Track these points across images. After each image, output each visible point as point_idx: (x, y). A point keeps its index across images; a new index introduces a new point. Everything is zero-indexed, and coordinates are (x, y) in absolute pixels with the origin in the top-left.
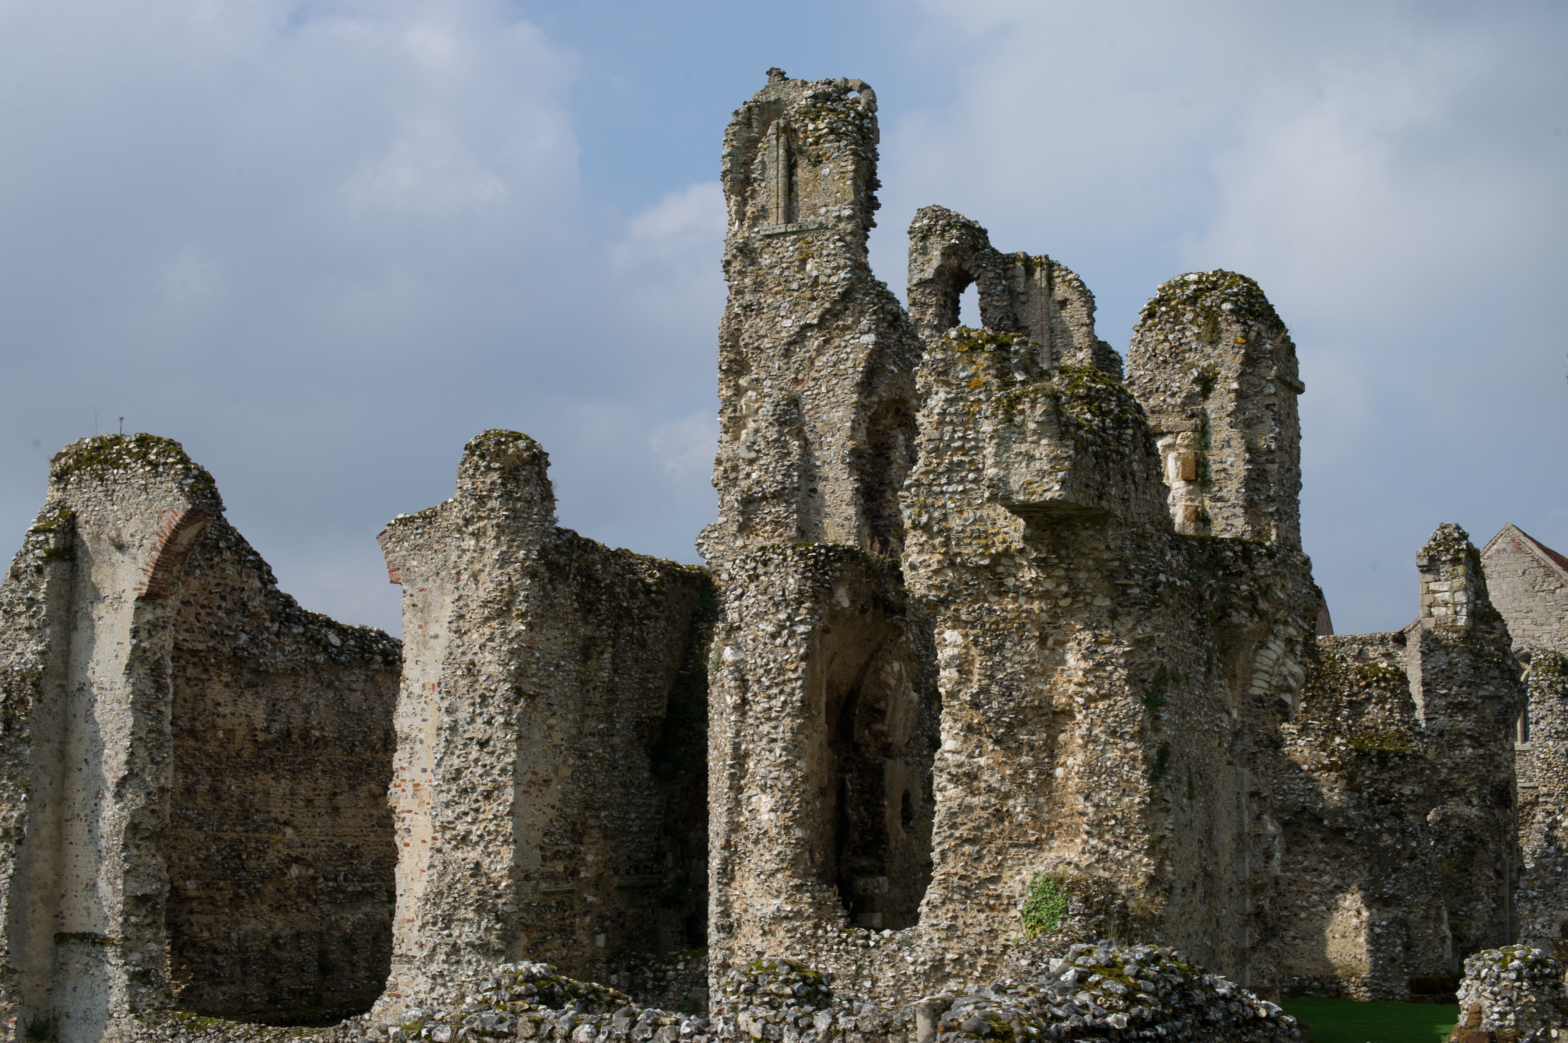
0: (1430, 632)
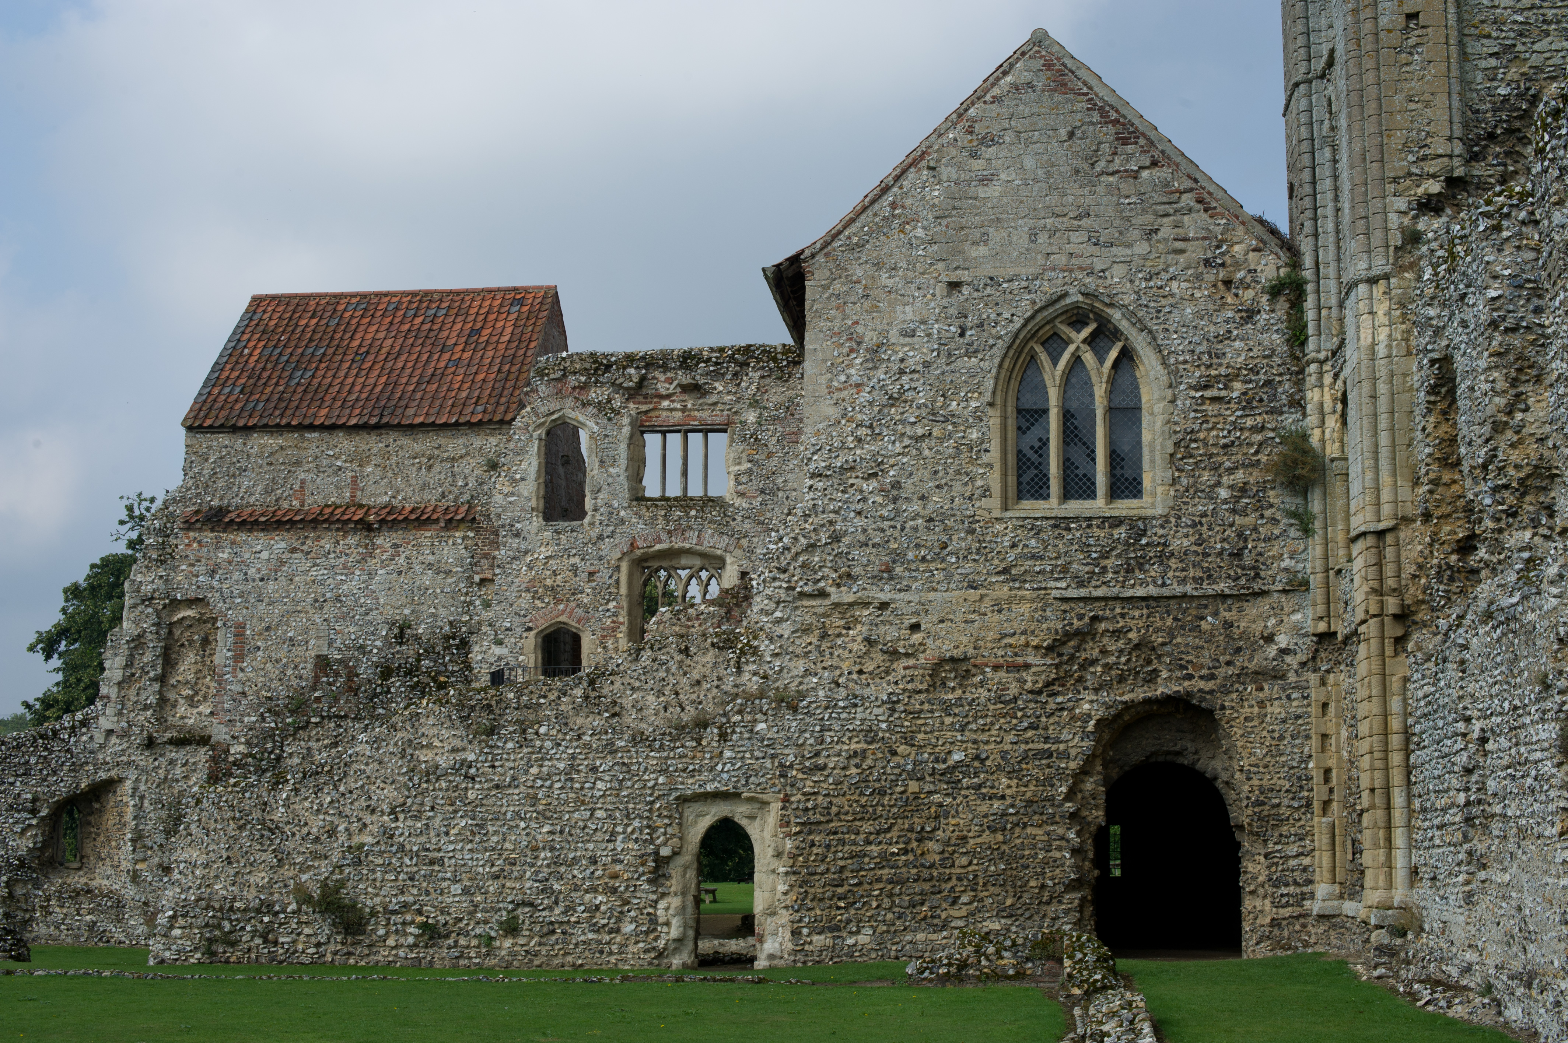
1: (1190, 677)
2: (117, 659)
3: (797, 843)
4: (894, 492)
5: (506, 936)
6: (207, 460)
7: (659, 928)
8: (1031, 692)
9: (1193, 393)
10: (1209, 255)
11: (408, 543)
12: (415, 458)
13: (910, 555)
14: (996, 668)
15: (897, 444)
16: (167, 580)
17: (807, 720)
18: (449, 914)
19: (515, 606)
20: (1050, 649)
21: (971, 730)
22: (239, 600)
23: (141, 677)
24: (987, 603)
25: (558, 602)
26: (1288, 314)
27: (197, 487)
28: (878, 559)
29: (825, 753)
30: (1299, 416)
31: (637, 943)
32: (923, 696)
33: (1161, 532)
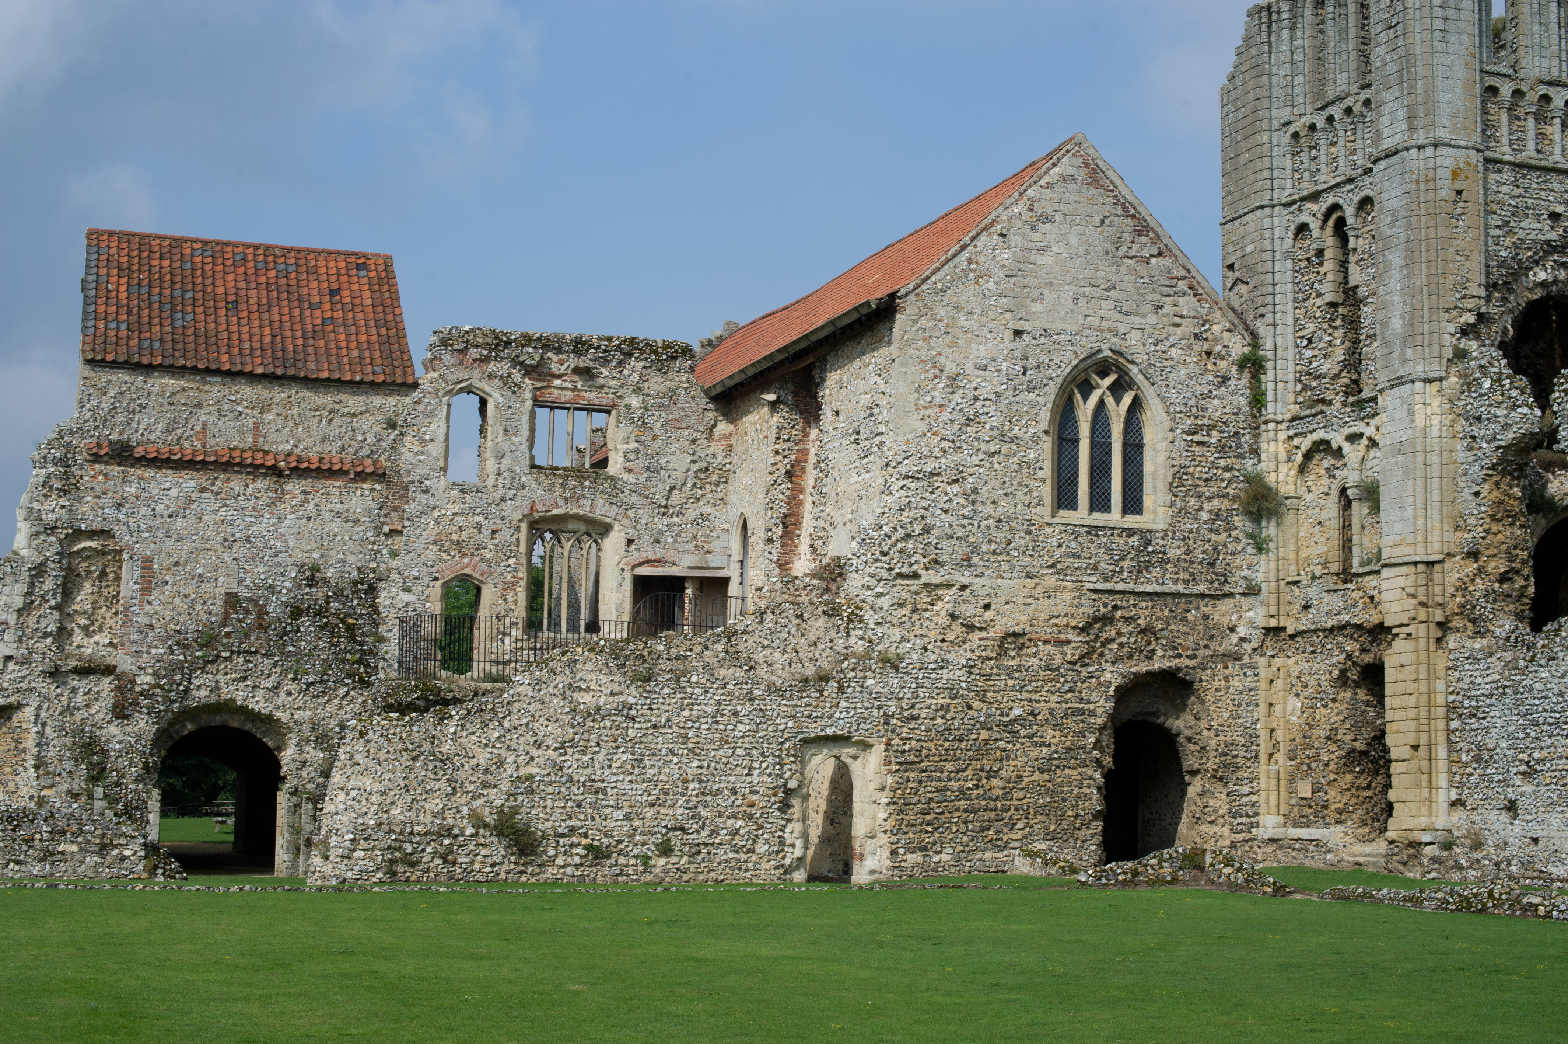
1: (1179, 656)
2: (17, 585)
3: (896, 779)
4: (973, 496)
5: (659, 856)
6: (105, 394)
7: (786, 849)
8: (1070, 663)
9: (1185, 437)
10: (1197, 331)
11: (317, 492)
12: (316, 410)
13: (984, 548)
14: (1046, 642)
15: (974, 457)
16: (71, 510)
17: (906, 678)
18: (612, 837)
19: (422, 557)
20: (1083, 630)
21: (1027, 691)
22: (147, 535)
23: (40, 605)
24: (1039, 589)
25: (463, 556)
26: (1250, 383)
27: (95, 420)
28: (961, 550)
29: (918, 706)
30: (1256, 461)
31: (769, 861)
32: (993, 662)
33: (1162, 543)
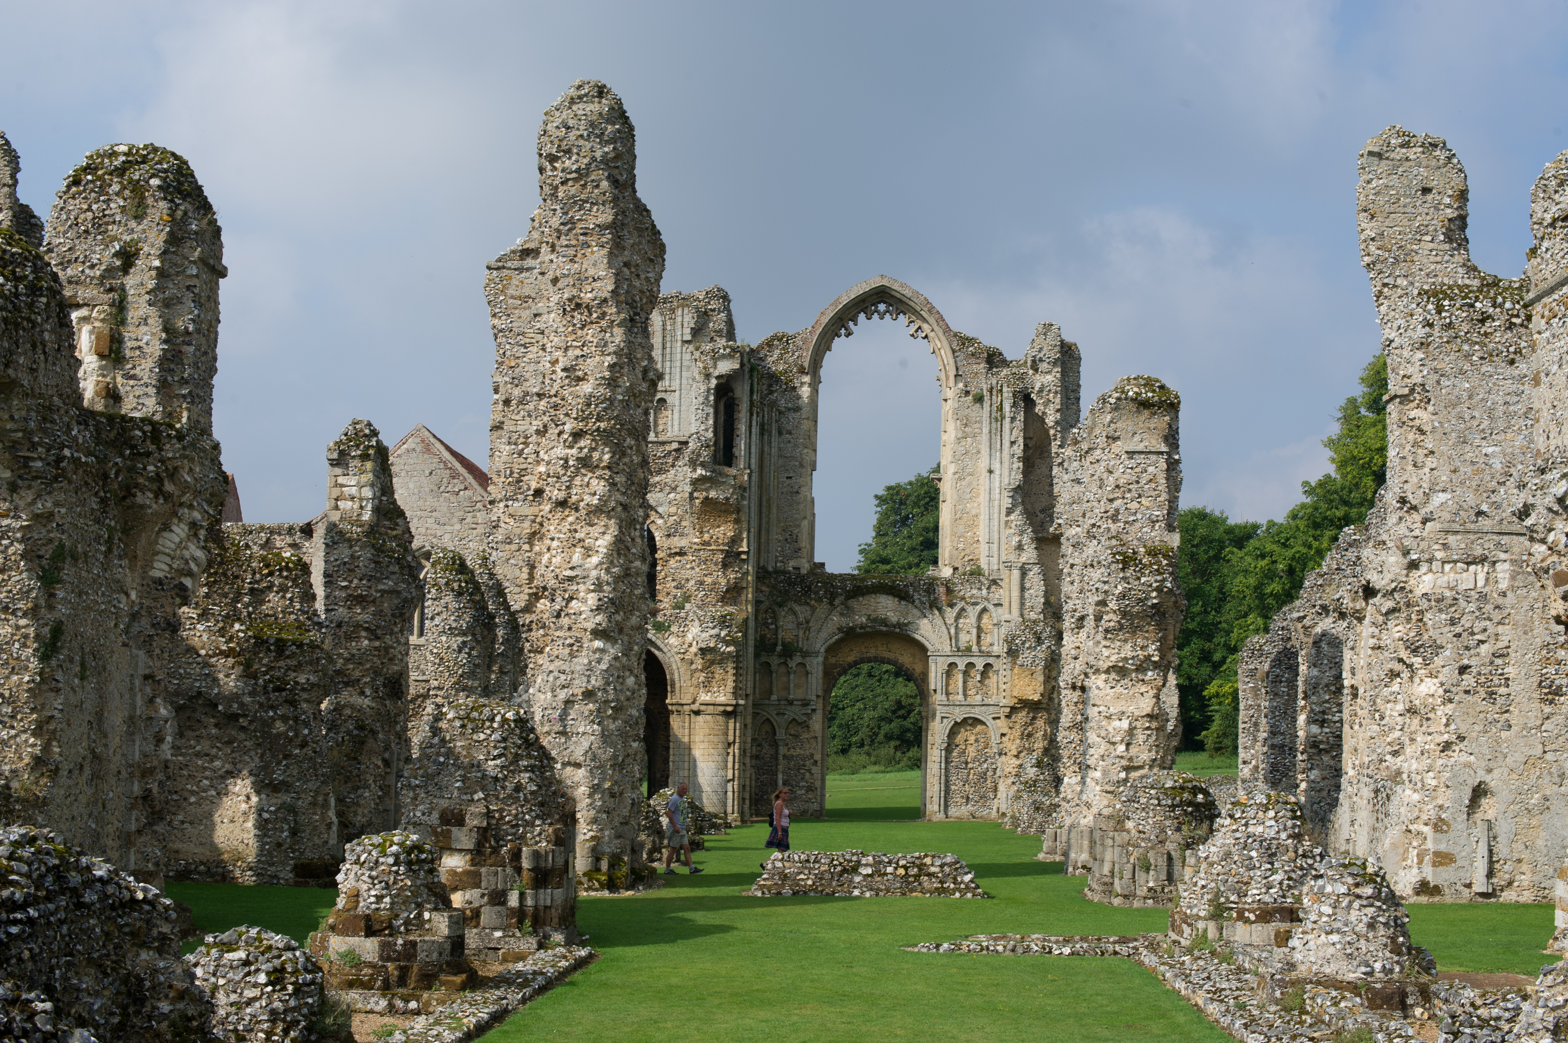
0: (335, 525)
